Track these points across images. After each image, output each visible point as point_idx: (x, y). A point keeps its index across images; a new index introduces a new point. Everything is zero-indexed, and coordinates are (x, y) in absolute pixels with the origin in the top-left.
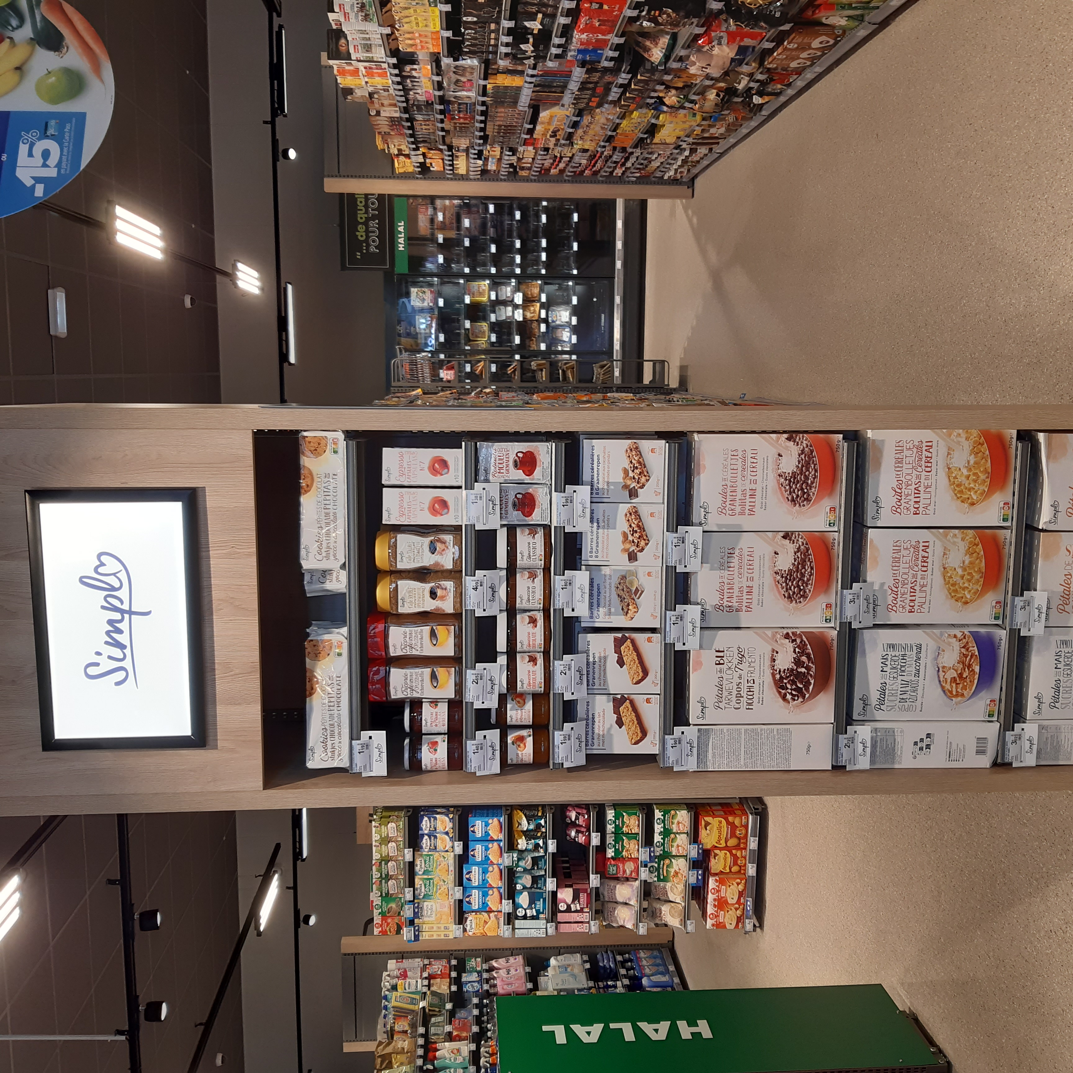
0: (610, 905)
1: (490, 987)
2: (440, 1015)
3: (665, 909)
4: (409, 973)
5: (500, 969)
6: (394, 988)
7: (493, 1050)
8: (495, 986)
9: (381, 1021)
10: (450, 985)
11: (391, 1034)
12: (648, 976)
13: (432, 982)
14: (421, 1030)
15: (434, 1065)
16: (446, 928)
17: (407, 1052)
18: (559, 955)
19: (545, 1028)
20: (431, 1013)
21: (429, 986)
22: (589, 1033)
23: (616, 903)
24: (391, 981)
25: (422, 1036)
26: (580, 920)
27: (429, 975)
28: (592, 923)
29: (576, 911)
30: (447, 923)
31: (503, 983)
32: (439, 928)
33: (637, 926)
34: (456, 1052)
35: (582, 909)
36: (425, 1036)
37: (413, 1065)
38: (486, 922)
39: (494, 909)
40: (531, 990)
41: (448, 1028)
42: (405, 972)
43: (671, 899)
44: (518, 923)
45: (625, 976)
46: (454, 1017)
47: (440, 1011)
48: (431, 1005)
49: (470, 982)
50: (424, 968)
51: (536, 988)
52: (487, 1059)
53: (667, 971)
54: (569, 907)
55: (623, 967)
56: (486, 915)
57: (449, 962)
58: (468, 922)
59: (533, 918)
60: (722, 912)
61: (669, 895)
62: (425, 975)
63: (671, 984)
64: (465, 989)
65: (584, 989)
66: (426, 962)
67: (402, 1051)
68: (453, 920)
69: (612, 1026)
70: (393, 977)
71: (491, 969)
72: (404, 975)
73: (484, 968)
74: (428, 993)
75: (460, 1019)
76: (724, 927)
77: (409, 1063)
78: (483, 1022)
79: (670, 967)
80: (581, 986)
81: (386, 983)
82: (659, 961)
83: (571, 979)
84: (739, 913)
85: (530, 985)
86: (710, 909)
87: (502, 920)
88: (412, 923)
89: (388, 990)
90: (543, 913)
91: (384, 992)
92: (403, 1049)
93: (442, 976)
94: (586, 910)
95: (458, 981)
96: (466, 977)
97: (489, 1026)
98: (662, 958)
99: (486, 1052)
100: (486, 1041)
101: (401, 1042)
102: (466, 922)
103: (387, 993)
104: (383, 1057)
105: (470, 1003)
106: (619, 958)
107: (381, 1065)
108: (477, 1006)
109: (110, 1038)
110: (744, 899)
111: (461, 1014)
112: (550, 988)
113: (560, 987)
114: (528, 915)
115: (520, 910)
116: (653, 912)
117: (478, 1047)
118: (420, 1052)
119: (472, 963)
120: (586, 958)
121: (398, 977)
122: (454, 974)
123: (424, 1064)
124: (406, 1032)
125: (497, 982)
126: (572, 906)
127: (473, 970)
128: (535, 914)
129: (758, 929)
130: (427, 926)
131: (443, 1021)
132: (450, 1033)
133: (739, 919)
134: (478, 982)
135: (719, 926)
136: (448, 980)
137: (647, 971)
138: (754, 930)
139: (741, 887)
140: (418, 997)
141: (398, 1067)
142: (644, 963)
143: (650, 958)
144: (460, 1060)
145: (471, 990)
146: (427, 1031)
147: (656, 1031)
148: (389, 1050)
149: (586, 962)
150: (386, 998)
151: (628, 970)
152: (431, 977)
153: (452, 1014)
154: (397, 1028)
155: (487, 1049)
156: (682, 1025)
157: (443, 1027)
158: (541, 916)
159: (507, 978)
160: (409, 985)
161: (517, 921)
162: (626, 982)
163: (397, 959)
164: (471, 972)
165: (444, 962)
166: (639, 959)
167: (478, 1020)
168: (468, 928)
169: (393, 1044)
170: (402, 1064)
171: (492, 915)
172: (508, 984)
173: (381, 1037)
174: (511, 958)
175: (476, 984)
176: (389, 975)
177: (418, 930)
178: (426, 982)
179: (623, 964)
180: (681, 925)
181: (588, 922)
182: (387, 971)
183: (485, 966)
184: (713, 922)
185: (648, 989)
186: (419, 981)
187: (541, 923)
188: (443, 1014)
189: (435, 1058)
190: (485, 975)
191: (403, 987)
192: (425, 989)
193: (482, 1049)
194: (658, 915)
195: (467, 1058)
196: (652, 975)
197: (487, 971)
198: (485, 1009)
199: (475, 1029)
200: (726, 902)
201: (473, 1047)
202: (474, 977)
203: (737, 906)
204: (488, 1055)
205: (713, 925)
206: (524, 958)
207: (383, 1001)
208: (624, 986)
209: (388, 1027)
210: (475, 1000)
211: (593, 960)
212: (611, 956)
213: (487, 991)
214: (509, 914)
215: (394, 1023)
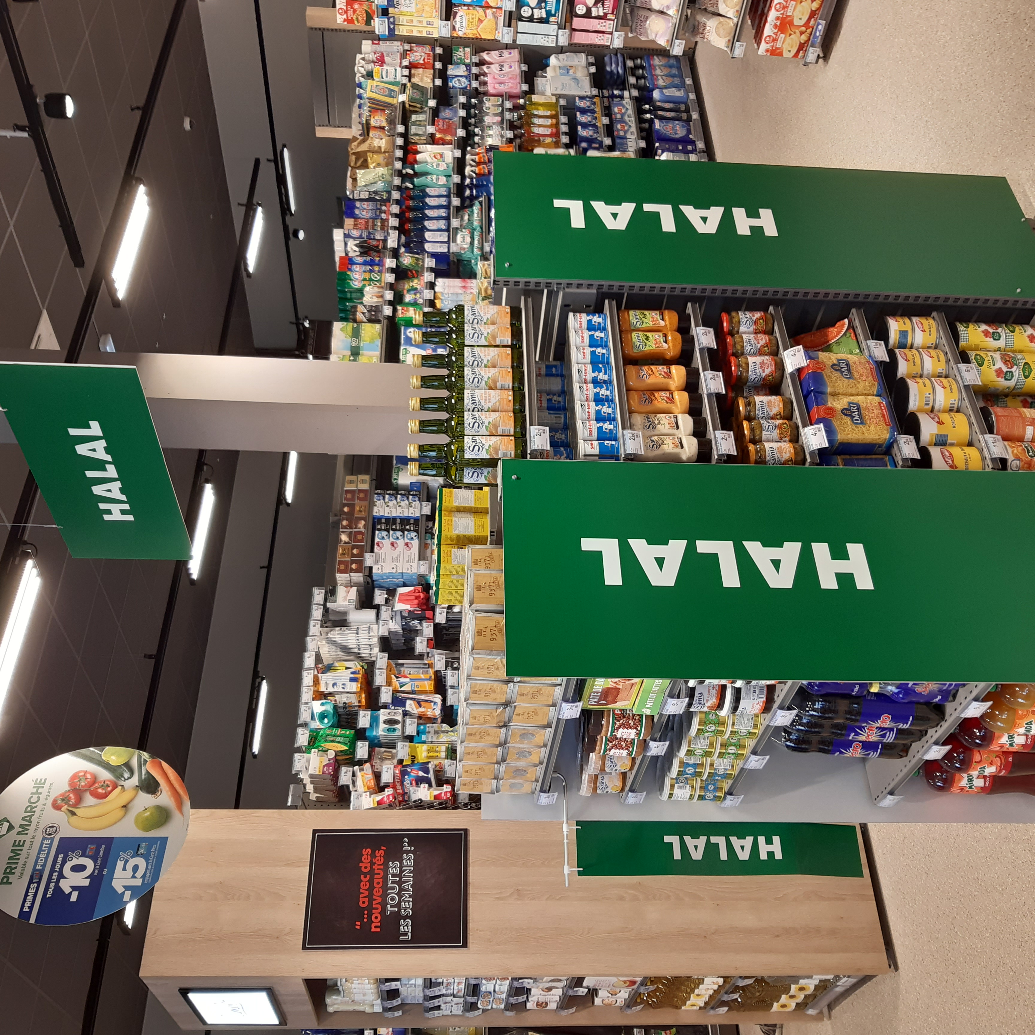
0: (642, 13)
1: (480, 84)
2: (421, 113)
3: (711, 24)
4: (387, 59)
5: (491, 63)
6: (370, 75)
7: (480, 158)
8: (485, 83)
9: (355, 110)
10: (434, 77)
11: (367, 128)
12: (661, 88)
13: (413, 71)
14: (401, 129)
15: (413, 169)
16: (429, 23)
17: (385, 152)
18: (561, 53)
19: (558, 203)
20: (412, 109)
21: (410, 77)
22: (615, 215)
23: (650, 10)
24: (366, 66)
25: (401, 135)
26: (601, 29)
27: (410, 63)
28: (616, 34)
29: (598, 17)
30: (431, 17)
31: (494, 81)
32: (420, 22)
33: (671, 43)
34: (438, 156)
35: (606, 14)
36: (405, 135)
37: (390, 167)
38: (481, 21)
39: (492, 4)
40: (526, 93)
41: (431, 129)
42: (382, 56)
43: (721, 12)
44: (522, 26)
45: (635, 87)
46: (438, 117)
47: (421, 108)
48: (411, 100)
49: (457, 76)
50: (404, 55)
51: (532, 91)
52: (473, 168)
53: (683, 85)
54: (589, 10)
55: (633, 75)
56: (481, 10)
57: (433, 50)
58: (458, 19)
59: (542, 21)
60: (783, 36)
61: (720, 6)
62: (405, 63)
63: (685, 100)
64: (451, 85)
65: (587, 97)
66: (407, 47)
67: (378, 151)
68: (438, 14)
69: (648, 207)
70: (369, 62)
71: (482, 63)
72: (381, 61)
73: (474, 61)
74: (409, 85)
75: (444, 119)
76: (781, 54)
77: (387, 165)
78: (470, 125)
79: (686, 79)
80: (583, 93)
81: (360, 68)
82: (674, 71)
83: (573, 84)
84: (804, 38)
85: (525, 87)
86: (768, 30)
87: (501, 19)
88: (385, 12)
89: (363, 76)
90: (554, 15)
91: (359, 78)
92: (380, 147)
93: (424, 66)
94: (610, 17)
95: (443, 74)
96: (453, 69)
97: (477, 130)
98: (679, 68)
99: (472, 160)
100: (473, 148)
101: (377, 140)
102: (454, 18)
103: (362, 80)
104: (358, 155)
105: (456, 102)
106: (630, 64)
107: (356, 163)
108: (464, 106)
109: (9, 134)
110: (815, 21)
111: (446, 113)
112: (548, 93)
113: (559, 92)
114: (535, 17)
115: (525, 8)
116: (694, 26)
117: (464, 154)
118: (399, 153)
119: (461, 53)
120: (592, 59)
121: (374, 62)
122: (438, 65)
123: (403, 167)
124: (382, 128)
125: (488, 79)
126: (594, 10)
127: (461, 62)
128: (544, 16)
129: (821, 61)
130: (405, 18)
131: (425, 121)
132: (432, 136)
133: (802, 47)
134: (466, 77)
135: (775, 52)
136: (432, 71)
137: (661, 82)
138: (817, 62)
139: (815, 6)
140: (396, 89)
141: (374, 167)
142: (658, 72)
143: (665, 66)
144: (443, 167)
145: (457, 85)
146: (407, 129)
147: (704, 219)
148: (364, 147)
149: (592, 64)
150: (360, 86)
151: (638, 78)
152: (411, 66)
153: (435, 113)
154: (373, 123)
155: (473, 157)
156: (739, 214)
157: (425, 126)
158: (552, 19)
159: (500, 75)
160: (387, 73)
161: (520, 23)
162: (635, 93)
163: (372, 40)
164: (458, 64)
165: (427, 49)
166: (652, 67)
167: (465, 124)
168: (457, 26)
169: (368, 142)
170: (379, 165)
171: (489, 11)
172: (500, 83)
173: (355, 131)
174: (505, 51)
175: (463, 80)
176: (363, 59)
177: (393, 23)
178: (406, 72)
179: (633, 71)
180: (728, 47)
181: (611, 33)
182: (361, 53)
183: (475, 59)
184: (768, 46)
185: (659, 104)
186: (399, 69)
187: (551, 29)
188: (425, 112)
189: (416, 161)
190: (475, 70)
191: (380, 75)
192: (405, 80)
193: (468, 157)
194: (701, 31)
195: (451, 165)
196: (666, 87)
197: (477, 65)
198: (473, 110)
199: (461, 133)
200: (791, 23)
201: (458, 153)
202: (462, 70)
203: (803, 29)
204: (473, 164)
205: (767, 51)
206: (520, 53)
207: (357, 89)
208: (631, 98)
209: (364, 120)
210: (462, 99)
211: (599, 63)
212: (620, 59)
213: (477, 88)
214: (511, 12)
215: (370, 116)
